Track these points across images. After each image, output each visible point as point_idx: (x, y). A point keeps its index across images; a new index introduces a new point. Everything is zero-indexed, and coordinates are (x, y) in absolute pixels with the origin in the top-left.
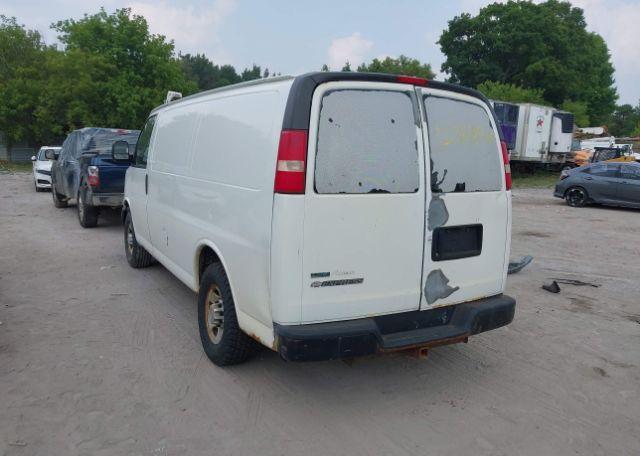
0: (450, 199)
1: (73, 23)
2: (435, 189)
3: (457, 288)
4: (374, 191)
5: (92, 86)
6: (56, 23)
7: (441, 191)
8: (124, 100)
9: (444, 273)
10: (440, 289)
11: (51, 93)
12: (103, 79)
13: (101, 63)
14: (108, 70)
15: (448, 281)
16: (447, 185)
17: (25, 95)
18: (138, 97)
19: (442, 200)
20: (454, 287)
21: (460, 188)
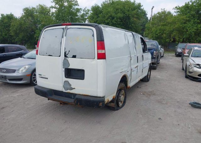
0: (70, 60)
1: (179, 7)
2: (65, 56)
3: (74, 88)
4: (49, 55)
5: (179, 26)
6: (175, 7)
7: (67, 57)
8: (190, 30)
9: (69, 82)
10: (68, 87)
11: (168, 30)
12: (185, 23)
13: (184, 18)
14: (187, 20)
15: (71, 85)
16: (70, 55)
17: (161, 31)
18: (195, 28)
19: (67, 60)
20: (73, 88)
21: (74, 57)
